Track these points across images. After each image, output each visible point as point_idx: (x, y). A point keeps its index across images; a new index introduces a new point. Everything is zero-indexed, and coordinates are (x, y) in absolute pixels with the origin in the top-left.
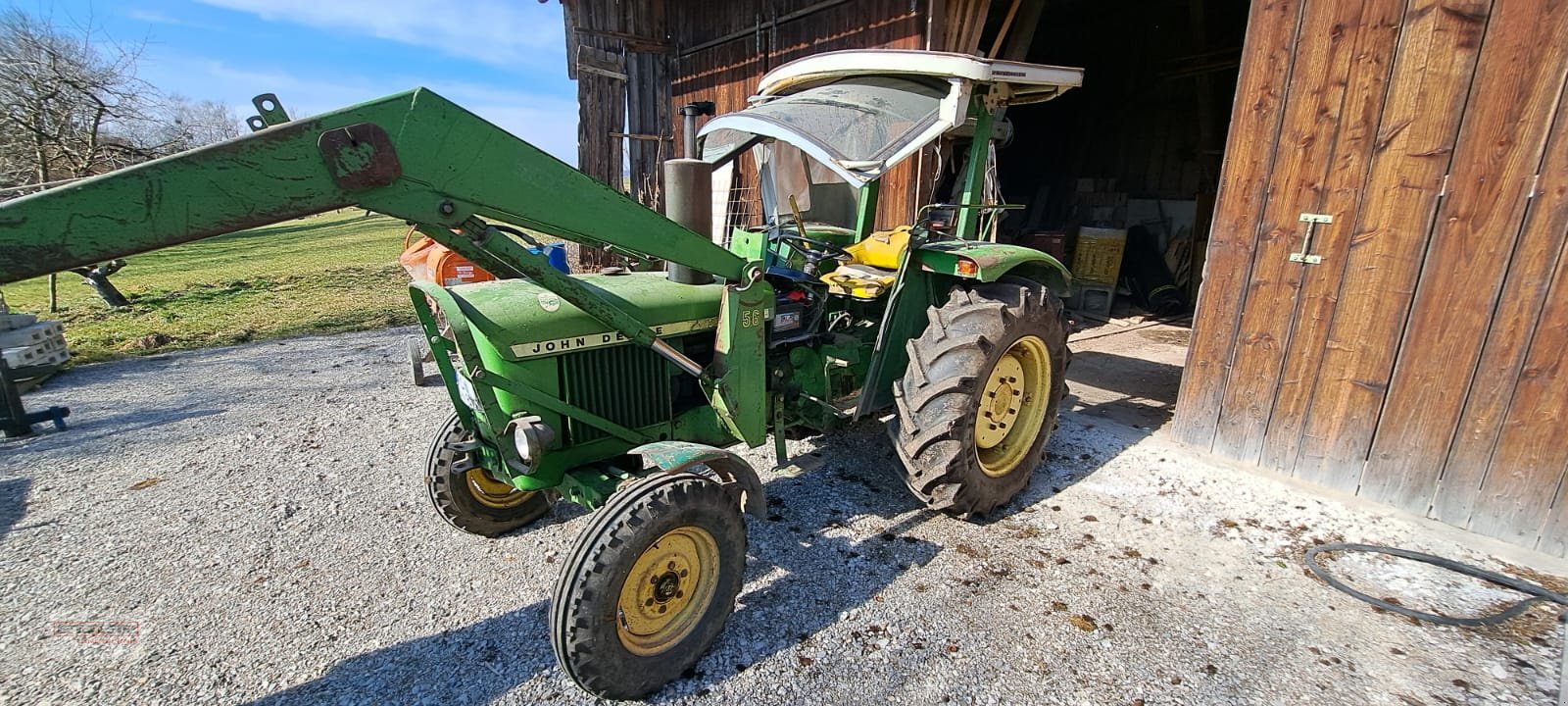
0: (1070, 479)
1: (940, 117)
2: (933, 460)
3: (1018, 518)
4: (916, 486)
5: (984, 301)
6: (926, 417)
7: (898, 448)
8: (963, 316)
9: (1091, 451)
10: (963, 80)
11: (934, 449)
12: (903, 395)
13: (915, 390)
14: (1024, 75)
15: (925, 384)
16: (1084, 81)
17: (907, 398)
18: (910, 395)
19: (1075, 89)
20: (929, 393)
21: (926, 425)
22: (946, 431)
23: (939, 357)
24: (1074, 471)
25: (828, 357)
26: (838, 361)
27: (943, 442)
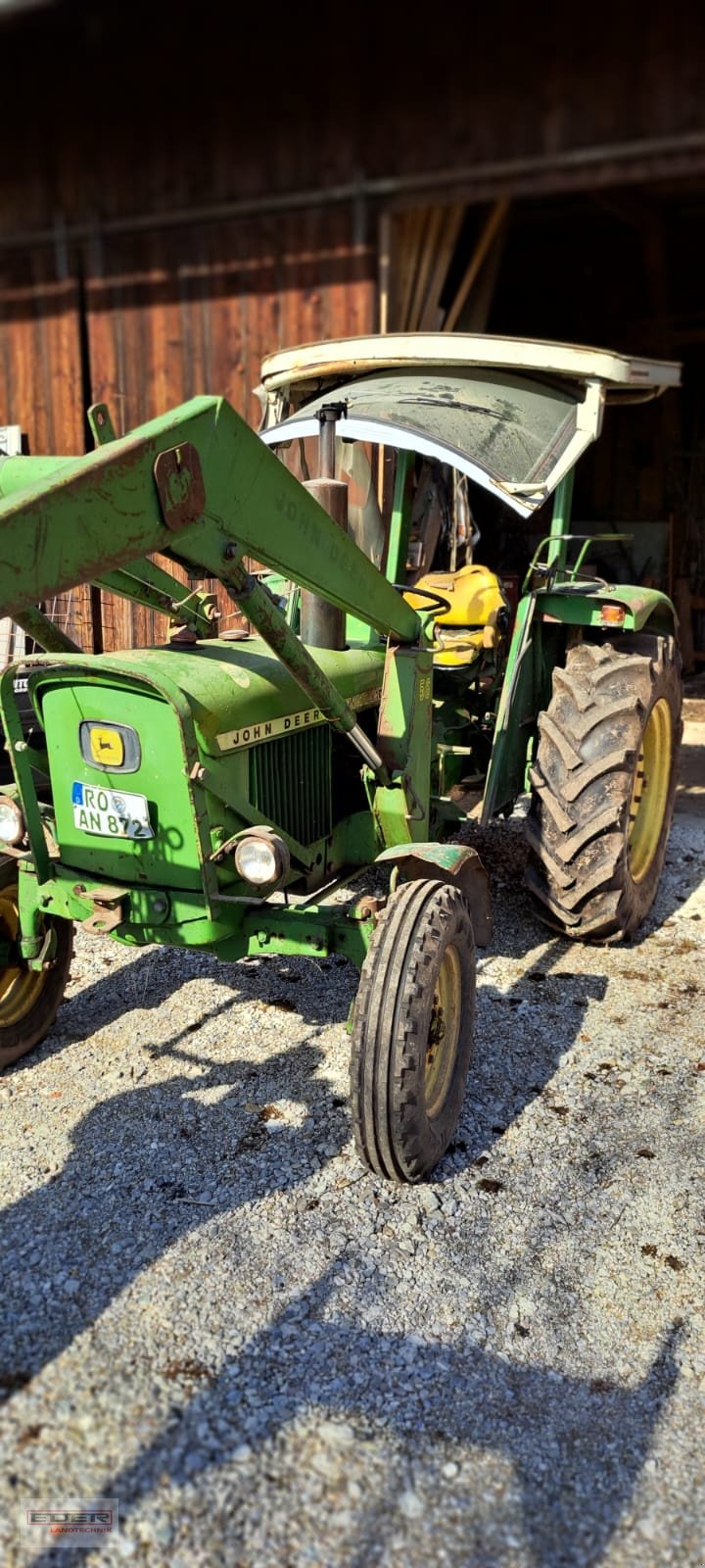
0: (687, 886)
1: (578, 426)
2: (594, 862)
3: (662, 934)
4: (563, 905)
5: (623, 656)
6: (585, 808)
7: (544, 854)
8: (608, 677)
9: (691, 852)
10: (604, 381)
11: (595, 847)
12: (547, 784)
13: (562, 774)
14: (646, 374)
15: (580, 765)
16: (683, 378)
17: (552, 786)
18: (556, 782)
19: (671, 390)
20: (587, 775)
21: (585, 817)
22: (614, 820)
23: (592, 729)
24: (686, 877)
25: (440, 746)
26: (455, 749)
27: (605, 837)
